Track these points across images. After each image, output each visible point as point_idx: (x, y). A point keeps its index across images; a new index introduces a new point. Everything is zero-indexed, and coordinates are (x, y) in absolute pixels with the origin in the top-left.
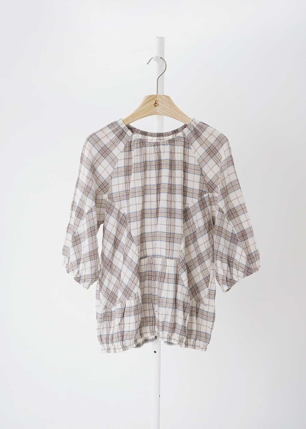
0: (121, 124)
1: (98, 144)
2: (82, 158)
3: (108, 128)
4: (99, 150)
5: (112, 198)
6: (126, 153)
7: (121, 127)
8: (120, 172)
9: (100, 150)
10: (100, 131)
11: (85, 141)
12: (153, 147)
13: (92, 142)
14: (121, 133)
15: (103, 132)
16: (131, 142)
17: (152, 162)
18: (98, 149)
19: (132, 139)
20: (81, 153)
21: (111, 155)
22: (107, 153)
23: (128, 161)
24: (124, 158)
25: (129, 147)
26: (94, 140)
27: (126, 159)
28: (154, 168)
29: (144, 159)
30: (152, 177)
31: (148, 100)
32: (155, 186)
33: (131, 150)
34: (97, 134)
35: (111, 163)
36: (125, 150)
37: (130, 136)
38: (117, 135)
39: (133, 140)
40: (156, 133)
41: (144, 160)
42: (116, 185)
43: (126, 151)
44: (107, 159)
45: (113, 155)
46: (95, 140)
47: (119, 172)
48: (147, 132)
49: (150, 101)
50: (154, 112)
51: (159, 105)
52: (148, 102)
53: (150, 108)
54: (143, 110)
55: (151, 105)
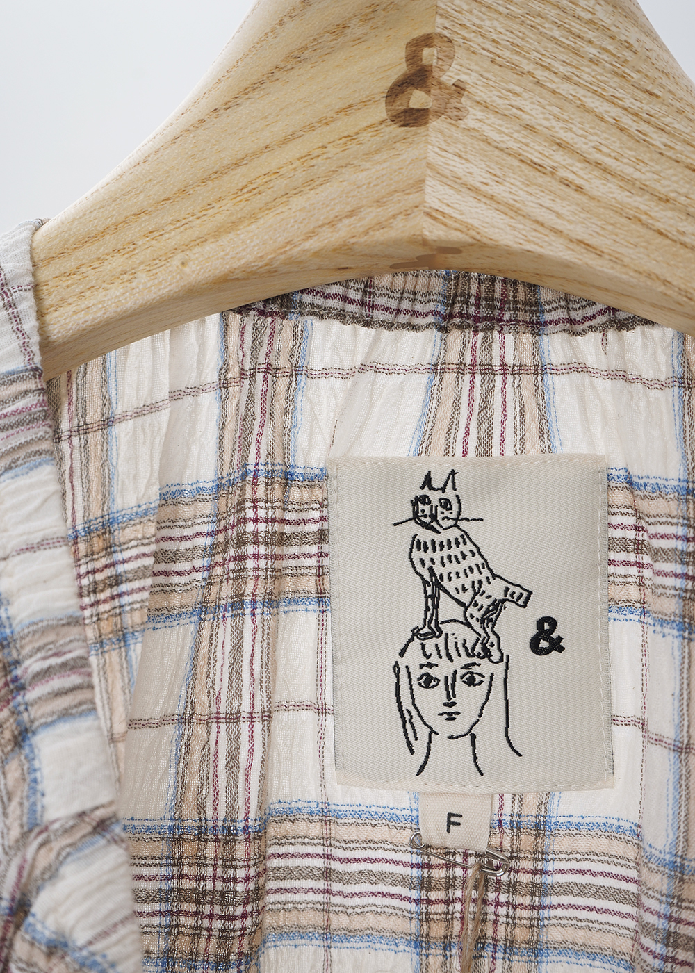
31: (296, 34)
49: (328, 37)
50: (379, 202)
51: (463, 100)
52: (307, 54)
53: (332, 150)
54: (219, 173)
55: (347, 110)
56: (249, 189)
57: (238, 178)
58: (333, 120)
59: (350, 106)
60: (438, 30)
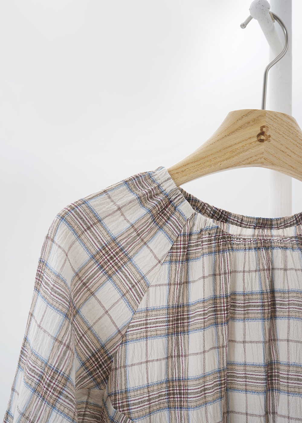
0: (163, 179)
1: (94, 235)
2: (39, 276)
3: (125, 187)
4: (94, 253)
5: (128, 405)
6: (174, 268)
7: (164, 188)
8: (154, 323)
9: (98, 253)
10: (101, 194)
11: (54, 222)
12: (253, 253)
13: (73, 224)
14: (161, 207)
15: (109, 197)
16: (190, 235)
17: (250, 297)
18: (92, 250)
19: (194, 225)
20: (38, 260)
21: (128, 269)
22: (116, 264)
23: (180, 292)
24: (167, 282)
25: (184, 248)
26: (81, 218)
27: (175, 284)
28: (259, 315)
29: (226, 288)
30: (251, 342)
31: (240, 123)
32: (263, 369)
33: (187, 260)
34: (92, 203)
35: (127, 295)
36: (172, 256)
37: (188, 216)
38: (150, 211)
39: (196, 229)
40: (254, 218)
41: (226, 291)
42: (141, 363)
43: (176, 261)
44: (114, 282)
45: (133, 270)
46: (83, 221)
47: (150, 324)
48: (230, 214)
49: (247, 124)
50: (256, 156)
51: (270, 138)
52: (243, 127)
53: (247, 145)
54: (227, 148)
55: (250, 138)
56: (232, 151)
57: (230, 149)
58: (247, 140)
59: (251, 137)
60: (266, 125)
